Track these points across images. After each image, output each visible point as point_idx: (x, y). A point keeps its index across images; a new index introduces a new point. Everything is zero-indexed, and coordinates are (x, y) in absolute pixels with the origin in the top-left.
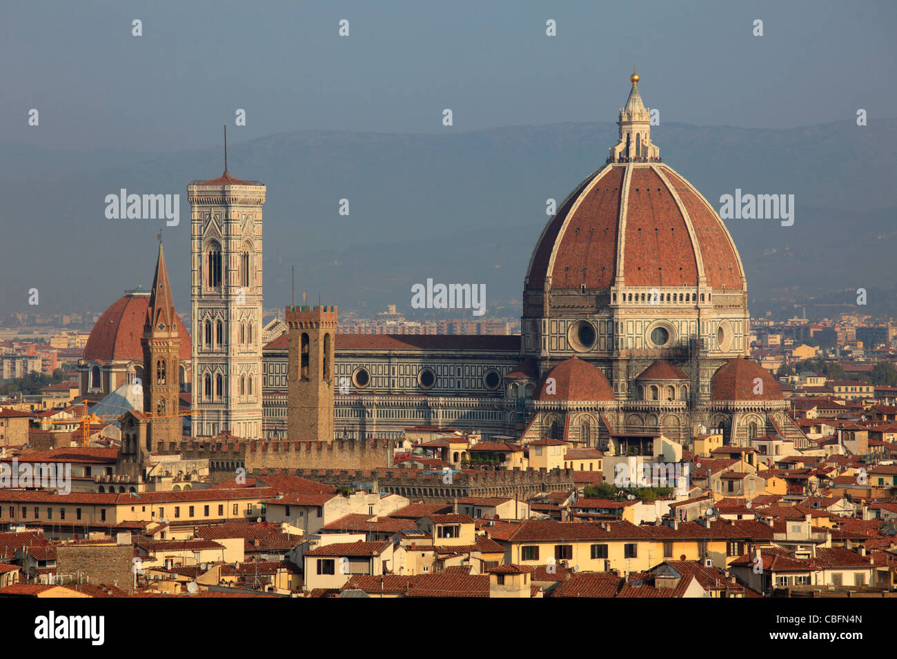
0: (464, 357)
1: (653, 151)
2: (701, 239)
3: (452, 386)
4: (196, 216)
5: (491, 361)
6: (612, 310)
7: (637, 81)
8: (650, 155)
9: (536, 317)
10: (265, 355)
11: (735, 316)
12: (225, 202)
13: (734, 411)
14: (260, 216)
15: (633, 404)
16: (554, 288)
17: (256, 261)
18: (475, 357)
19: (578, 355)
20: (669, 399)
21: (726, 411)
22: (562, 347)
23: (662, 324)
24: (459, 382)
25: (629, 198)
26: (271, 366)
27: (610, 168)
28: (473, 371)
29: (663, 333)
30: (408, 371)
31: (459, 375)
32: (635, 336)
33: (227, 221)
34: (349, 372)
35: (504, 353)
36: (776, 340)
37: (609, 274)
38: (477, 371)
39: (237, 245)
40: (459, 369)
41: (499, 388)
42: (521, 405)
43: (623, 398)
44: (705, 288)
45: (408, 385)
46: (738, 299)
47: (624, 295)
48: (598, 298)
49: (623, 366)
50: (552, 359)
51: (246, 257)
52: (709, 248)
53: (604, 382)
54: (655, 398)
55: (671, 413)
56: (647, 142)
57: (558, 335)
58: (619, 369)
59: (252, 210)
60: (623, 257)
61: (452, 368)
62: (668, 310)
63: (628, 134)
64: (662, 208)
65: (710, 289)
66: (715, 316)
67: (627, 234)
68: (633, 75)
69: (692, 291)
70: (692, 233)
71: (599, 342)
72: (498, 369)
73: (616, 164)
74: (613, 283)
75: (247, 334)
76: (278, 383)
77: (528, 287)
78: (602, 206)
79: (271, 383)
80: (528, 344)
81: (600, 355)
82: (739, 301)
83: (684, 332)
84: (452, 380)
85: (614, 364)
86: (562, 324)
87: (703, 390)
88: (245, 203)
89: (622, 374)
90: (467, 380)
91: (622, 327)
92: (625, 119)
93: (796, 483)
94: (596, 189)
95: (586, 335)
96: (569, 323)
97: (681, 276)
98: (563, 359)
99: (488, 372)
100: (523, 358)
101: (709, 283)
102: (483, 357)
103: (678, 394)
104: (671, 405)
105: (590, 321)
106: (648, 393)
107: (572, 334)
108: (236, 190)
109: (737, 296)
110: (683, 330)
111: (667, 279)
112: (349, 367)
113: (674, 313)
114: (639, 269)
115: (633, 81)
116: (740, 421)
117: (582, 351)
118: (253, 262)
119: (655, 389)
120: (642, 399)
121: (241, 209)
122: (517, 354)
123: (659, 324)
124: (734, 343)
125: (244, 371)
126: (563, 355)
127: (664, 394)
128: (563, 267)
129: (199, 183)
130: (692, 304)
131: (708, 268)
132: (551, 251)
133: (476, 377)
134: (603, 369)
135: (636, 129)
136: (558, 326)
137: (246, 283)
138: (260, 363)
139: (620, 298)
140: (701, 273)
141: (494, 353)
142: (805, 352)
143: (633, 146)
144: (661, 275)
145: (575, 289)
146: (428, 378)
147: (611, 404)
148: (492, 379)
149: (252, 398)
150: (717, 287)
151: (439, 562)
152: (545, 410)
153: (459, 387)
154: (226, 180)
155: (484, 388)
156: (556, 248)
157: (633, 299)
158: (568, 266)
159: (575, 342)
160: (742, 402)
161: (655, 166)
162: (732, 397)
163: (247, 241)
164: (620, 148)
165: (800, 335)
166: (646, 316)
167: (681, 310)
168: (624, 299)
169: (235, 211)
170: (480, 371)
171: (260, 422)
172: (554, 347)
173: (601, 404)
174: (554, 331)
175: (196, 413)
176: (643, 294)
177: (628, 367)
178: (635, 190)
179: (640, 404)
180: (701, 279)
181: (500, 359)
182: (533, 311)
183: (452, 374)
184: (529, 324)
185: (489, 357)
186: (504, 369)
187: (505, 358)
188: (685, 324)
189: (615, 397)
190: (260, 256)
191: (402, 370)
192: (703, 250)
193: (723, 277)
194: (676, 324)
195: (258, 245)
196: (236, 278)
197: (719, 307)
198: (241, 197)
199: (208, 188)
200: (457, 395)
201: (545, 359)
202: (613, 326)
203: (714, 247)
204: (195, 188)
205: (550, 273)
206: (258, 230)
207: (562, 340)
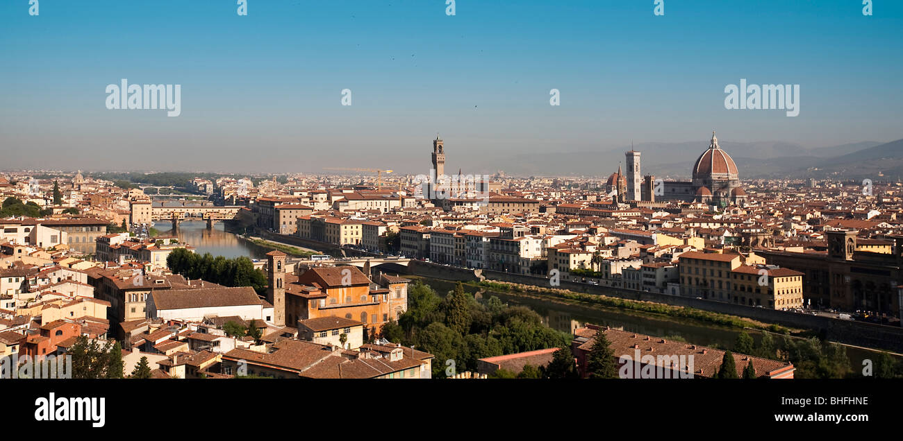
0: (681, 186)
6: (711, 177)
8: (717, 147)
9: (695, 179)
10: (641, 185)
12: (633, 156)
13: (736, 197)
14: (640, 158)
15: (715, 195)
16: (699, 172)
17: (639, 167)
18: (683, 186)
19: (704, 186)
21: (734, 197)
25: (714, 156)
27: (709, 150)
30: (669, 188)
31: (680, 190)
32: (715, 183)
33: (633, 159)
35: (689, 186)
36: (746, 184)
38: (684, 189)
39: (635, 164)
40: (679, 188)
41: (688, 192)
42: (692, 196)
43: (713, 194)
48: (708, 175)
49: (713, 188)
51: (637, 166)
53: (709, 191)
54: (720, 195)
55: (723, 198)
59: (638, 157)
60: (713, 167)
62: (722, 178)
64: (721, 158)
65: (731, 174)
66: (732, 179)
67: (714, 161)
69: (727, 174)
70: (727, 163)
71: (708, 184)
72: (687, 188)
73: (711, 149)
74: (711, 170)
75: (637, 181)
77: (693, 173)
78: (708, 157)
80: (694, 184)
81: (708, 186)
82: (736, 176)
87: (730, 193)
89: (713, 190)
91: (713, 181)
93: (748, 212)
94: (706, 154)
96: (702, 180)
97: (725, 171)
98: (701, 187)
100: (693, 187)
101: (731, 172)
102: (685, 186)
103: (725, 194)
104: (723, 196)
105: (706, 179)
106: (718, 194)
114: (716, 169)
116: (737, 200)
119: (720, 193)
121: (636, 157)
122: (692, 185)
125: (637, 189)
127: (722, 194)
130: (727, 176)
132: (698, 166)
137: (637, 171)
138: (640, 187)
139: (712, 173)
140: (729, 170)
141: (687, 186)
142: (751, 186)
143: (714, 145)
144: (720, 169)
145: (703, 173)
146: (673, 190)
147: (711, 195)
148: (687, 190)
149: (639, 193)
151: (674, 225)
152: (697, 197)
156: (699, 164)
157: (715, 175)
158: (702, 167)
160: (738, 196)
161: (719, 150)
162: (736, 195)
163: (637, 163)
165: (751, 183)
167: (725, 178)
171: (640, 198)
174: (699, 181)
176: (717, 172)
178: (715, 154)
179: (717, 196)
180: (729, 172)
186: (689, 189)
192: (729, 166)
193: (733, 171)
195: (639, 164)
197: (733, 177)
198: (636, 155)
201: (697, 187)
202: (711, 180)
203: (731, 165)
205: (697, 170)
206: (639, 161)
207: (701, 183)
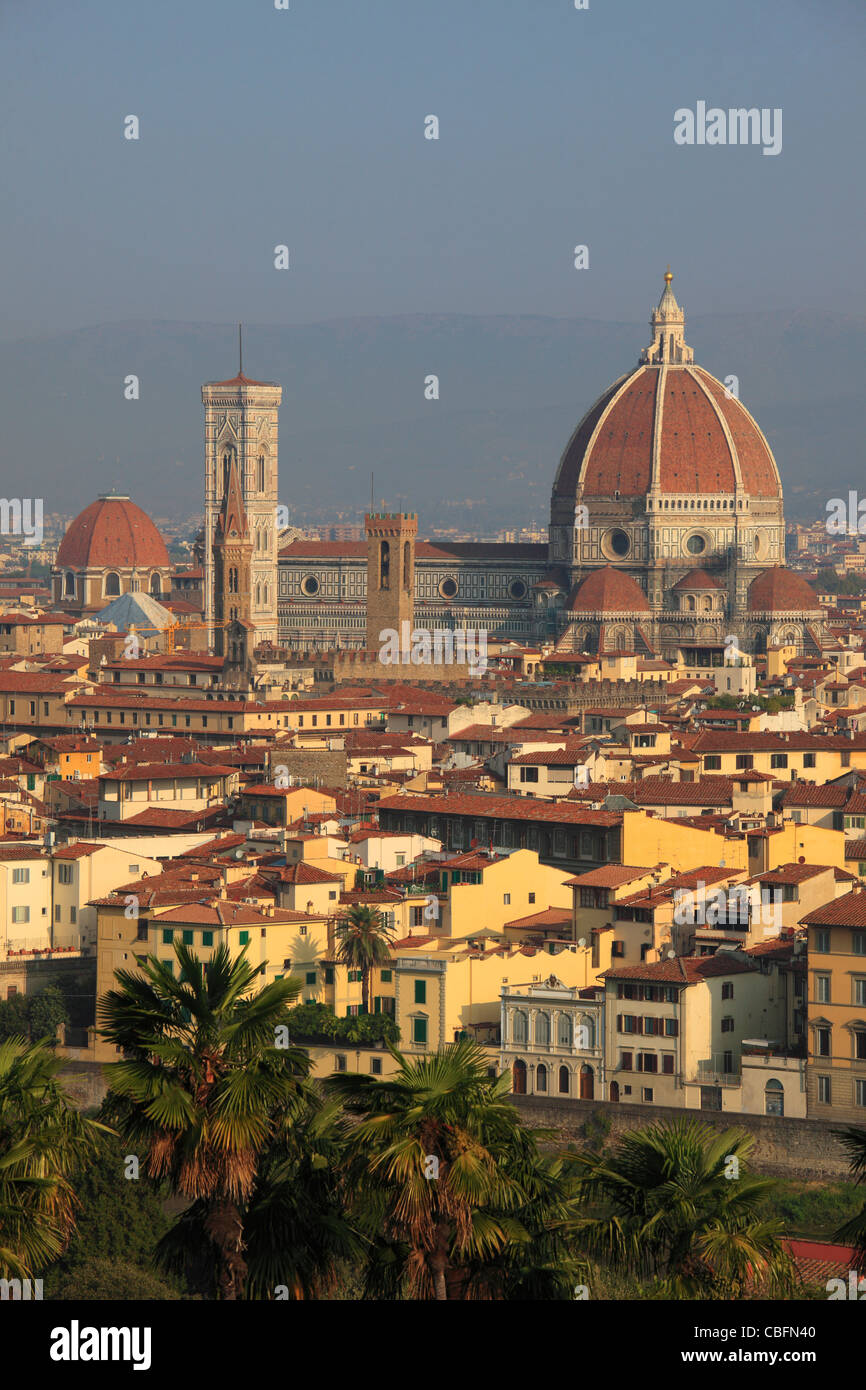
0: (488, 566)
1: (688, 353)
2: (738, 444)
3: (475, 595)
4: (210, 418)
5: (517, 570)
6: (648, 518)
7: (671, 279)
8: (684, 357)
9: (566, 525)
10: (280, 563)
11: (771, 523)
12: (241, 404)
13: (772, 621)
14: (275, 419)
15: (668, 614)
16: (587, 494)
17: (272, 465)
18: (499, 566)
19: (612, 564)
20: (706, 609)
21: (763, 621)
22: (594, 556)
23: (699, 532)
24: (483, 592)
25: (665, 401)
27: (643, 369)
28: (498, 580)
29: (698, 542)
30: (428, 579)
31: (483, 585)
32: (670, 544)
33: (243, 423)
35: (531, 562)
37: (644, 481)
38: (501, 581)
39: (253, 448)
40: (483, 579)
42: (553, 616)
43: (658, 608)
44: (742, 495)
45: (429, 594)
46: (774, 506)
47: (660, 502)
48: (634, 505)
49: (658, 575)
50: (584, 568)
51: (261, 460)
52: (745, 454)
53: (639, 592)
54: (692, 608)
55: (708, 624)
56: (681, 343)
57: (590, 544)
58: (654, 579)
59: (268, 412)
60: (659, 463)
61: (475, 577)
62: (705, 518)
63: (662, 336)
64: (698, 412)
65: (748, 496)
66: (752, 523)
67: (662, 439)
68: (666, 274)
69: (729, 498)
70: (729, 438)
71: (633, 551)
73: (650, 366)
74: (649, 489)
75: (263, 540)
76: (291, 591)
77: (556, 494)
78: (637, 410)
79: (285, 592)
80: (557, 553)
81: (634, 564)
82: (774, 509)
83: (721, 540)
84: (475, 590)
85: (650, 573)
86: (593, 531)
87: (740, 600)
88: (261, 405)
89: (657, 583)
90: (491, 590)
91: (658, 535)
92: (658, 319)
94: (629, 392)
95: (620, 543)
96: (603, 531)
97: (718, 483)
98: (596, 568)
99: (513, 582)
100: (551, 567)
101: (747, 490)
102: (508, 566)
103: (715, 604)
104: (709, 616)
105: (624, 528)
106: (685, 604)
107: (605, 543)
108: (252, 391)
109: (773, 504)
110: (720, 537)
111: (704, 485)
113: (710, 521)
114: (676, 475)
115: (667, 279)
116: (777, 632)
117: (615, 560)
118: (268, 466)
119: (691, 599)
120: (678, 609)
121: (257, 412)
122: (544, 562)
123: (696, 531)
124: (769, 551)
125: (259, 579)
126: (596, 564)
127: (701, 604)
128: (596, 472)
129: (213, 384)
130: (729, 511)
131: (745, 475)
132: (583, 456)
133: (501, 587)
134: (638, 578)
135: (670, 329)
136: (590, 534)
137: (262, 488)
138: (275, 571)
139: (656, 505)
140: (739, 479)
141: (519, 562)
143: (667, 347)
144: (697, 482)
145: (609, 496)
146: (449, 587)
147: (646, 615)
148: (518, 588)
149: (267, 607)
150: (754, 495)
152: (579, 621)
153: (482, 596)
154: (241, 381)
155: (510, 598)
156: (588, 453)
157: (670, 506)
158: (601, 472)
159: (608, 551)
160: (780, 613)
161: (690, 369)
162: (770, 608)
163: (263, 444)
164: (653, 349)
166: (681, 523)
167: (718, 518)
168: (660, 506)
169: (251, 414)
171: (276, 631)
172: (586, 555)
173: (637, 614)
174: (586, 539)
175: (210, 622)
176: (680, 501)
177: (664, 577)
178: (670, 393)
179: (677, 615)
180: (738, 486)
181: (526, 568)
182: (562, 518)
183: (475, 583)
184: (558, 532)
185: (516, 566)
186: (531, 579)
187: (531, 567)
188: (721, 532)
189: (649, 607)
190: (276, 460)
191: (422, 578)
192: (740, 455)
193: (759, 484)
194: (713, 532)
195: (273, 449)
196: (251, 483)
197: (756, 515)
198: (257, 399)
199: (223, 389)
200: (481, 605)
201: (577, 568)
202: (649, 534)
203: (750, 452)
204: (210, 390)
205: (582, 479)
206: (274, 433)
207: (595, 548)
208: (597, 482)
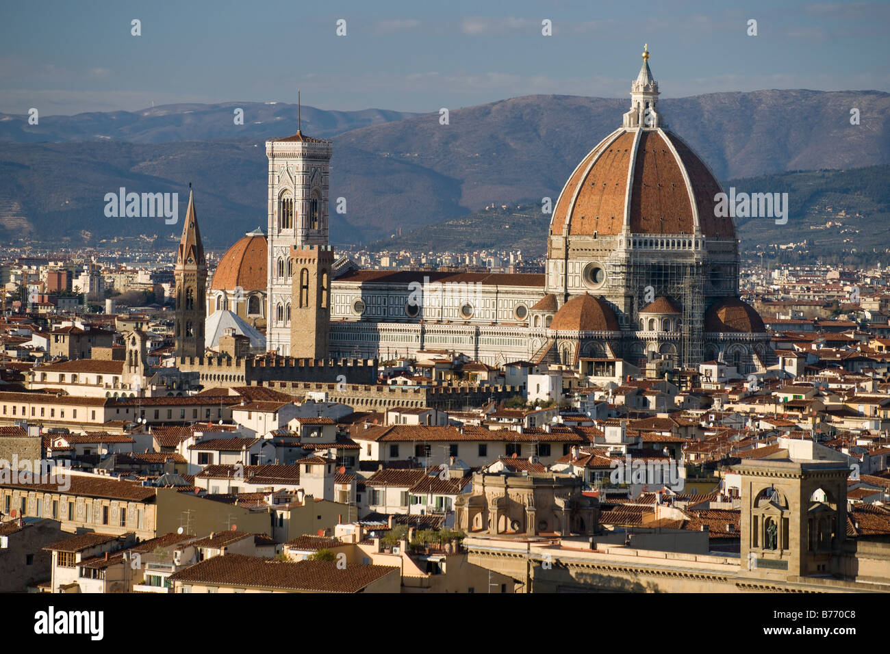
0: (498, 292)
2: (698, 194)
3: (488, 316)
5: (520, 296)
13: (722, 341)
14: (327, 169)
15: (635, 334)
16: (571, 234)
17: (324, 207)
18: (507, 291)
20: (666, 330)
22: (577, 285)
24: (494, 312)
25: (638, 157)
26: (338, 297)
27: (622, 131)
28: (506, 304)
31: (493, 307)
34: (402, 303)
35: (531, 289)
37: (617, 223)
38: (508, 304)
39: (306, 193)
41: (527, 319)
43: (627, 328)
44: (699, 236)
45: (451, 315)
46: (730, 246)
47: (630, 241)
48: (608, 243)
50: (568, 295)
55: (667, 342)
57: (574, 275)
59: (320, 163)
60: (629, 208)
61: (488, 301)
62: (667, 254)
64: (665, 167)
67: (633, 188)
70: (689, 189)
71: (608, 280)
72: (526, 302)
74: (620, 230)
78: (615, 165)
79: (338, 312)
80: (551, 282)
81: (608, 292)
84: (488, 311)
85: (621, 300)
86: (577, 265)
89: (626, 308)
90: (500, 312)
95: (597, 274)
96: (583, 264)
97: (679, 225)
98: (578, 295)
99: (518, 306)
100: (546, 293)
101: (702, 231)
102: (514, 293)
103: (673, 326)
104: (667, 336)
105: (600, 262)
106: (648, 325)
107: (586, 274)
109: (729, 244)
111: (667, 227)
112: (402, 299)
113: (673, 257)
114: (644, 219)
117: (593, 288)
118: (320, 208)
120: (642, 330)
121: (310, 163)
126: (578, 291)
127: (661, 326)
128: (580, 216)
130: (687, 249)
131: (702, 219)
133: (508, 309)
134: (610, 304)
136: (574, 267)
137: (313, 226)
139: (626, 243)
140: (696, 223)
141: (523, 289)
144: (662, 225)
145: (589, 235)
147: (617, 334)
148: (521, 311)
152: (560, 338)
155: (515, 319)
156: (573, 200)
158: (583, 215)
159: (588, 280)
160: (729, 334)
161: (660, 131)
163: (315, 190)
167: (678, 255)
168: (630, 245)
169: (305, 165)
170: (511, 304)
172: (570, 284)
173: (607, 333)
174: (571, 271)
176: (646, 240)
177: (631, 302)
178: (642, 151)
179: (641, 334)
180: (696, 228)
181: (528, 294)
182: (555, 253)
183: (488, 306)
184: (551, 264)
185: (519, 292)
187: (532, 293)
189: (621, 328)
192: (699, 203)
197: (713, 252)
198: (310, 153)
199: (283, 144)
200: (492, 324)
201: (563, 294)
204: (271, 145)
205: (568, 221)
206: (326, 181)
207: (577, 278)
208: (580, 223)
